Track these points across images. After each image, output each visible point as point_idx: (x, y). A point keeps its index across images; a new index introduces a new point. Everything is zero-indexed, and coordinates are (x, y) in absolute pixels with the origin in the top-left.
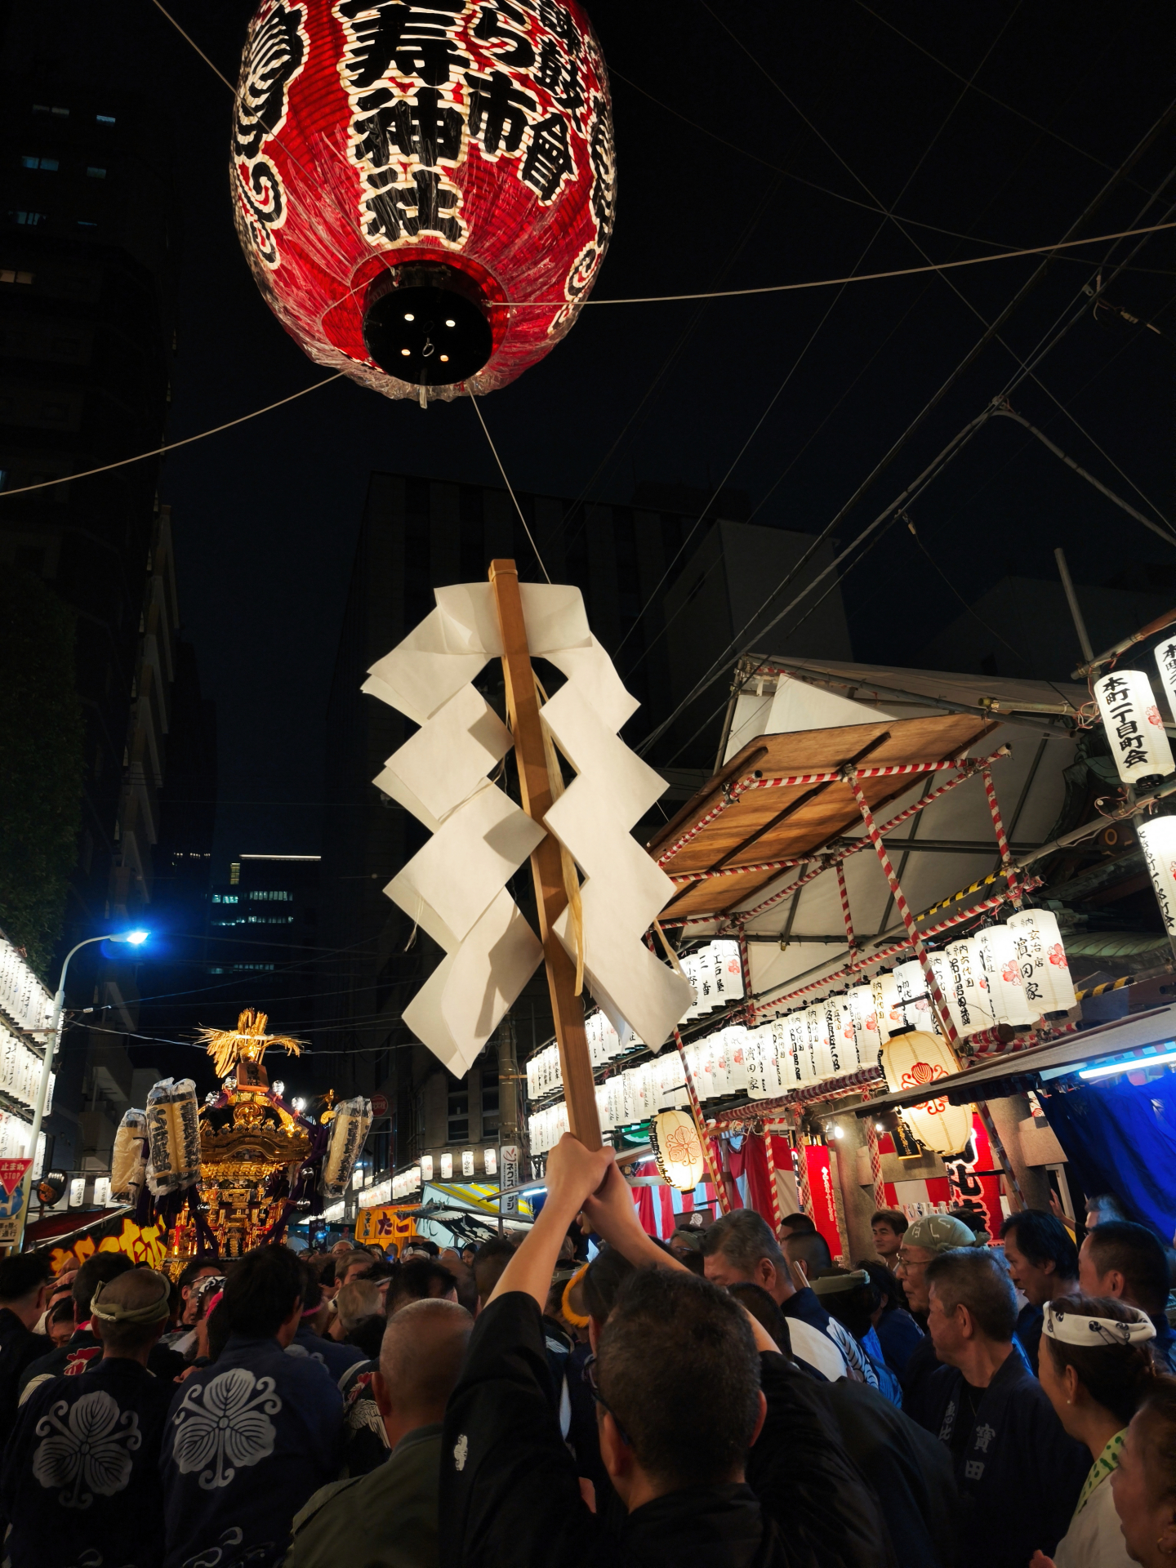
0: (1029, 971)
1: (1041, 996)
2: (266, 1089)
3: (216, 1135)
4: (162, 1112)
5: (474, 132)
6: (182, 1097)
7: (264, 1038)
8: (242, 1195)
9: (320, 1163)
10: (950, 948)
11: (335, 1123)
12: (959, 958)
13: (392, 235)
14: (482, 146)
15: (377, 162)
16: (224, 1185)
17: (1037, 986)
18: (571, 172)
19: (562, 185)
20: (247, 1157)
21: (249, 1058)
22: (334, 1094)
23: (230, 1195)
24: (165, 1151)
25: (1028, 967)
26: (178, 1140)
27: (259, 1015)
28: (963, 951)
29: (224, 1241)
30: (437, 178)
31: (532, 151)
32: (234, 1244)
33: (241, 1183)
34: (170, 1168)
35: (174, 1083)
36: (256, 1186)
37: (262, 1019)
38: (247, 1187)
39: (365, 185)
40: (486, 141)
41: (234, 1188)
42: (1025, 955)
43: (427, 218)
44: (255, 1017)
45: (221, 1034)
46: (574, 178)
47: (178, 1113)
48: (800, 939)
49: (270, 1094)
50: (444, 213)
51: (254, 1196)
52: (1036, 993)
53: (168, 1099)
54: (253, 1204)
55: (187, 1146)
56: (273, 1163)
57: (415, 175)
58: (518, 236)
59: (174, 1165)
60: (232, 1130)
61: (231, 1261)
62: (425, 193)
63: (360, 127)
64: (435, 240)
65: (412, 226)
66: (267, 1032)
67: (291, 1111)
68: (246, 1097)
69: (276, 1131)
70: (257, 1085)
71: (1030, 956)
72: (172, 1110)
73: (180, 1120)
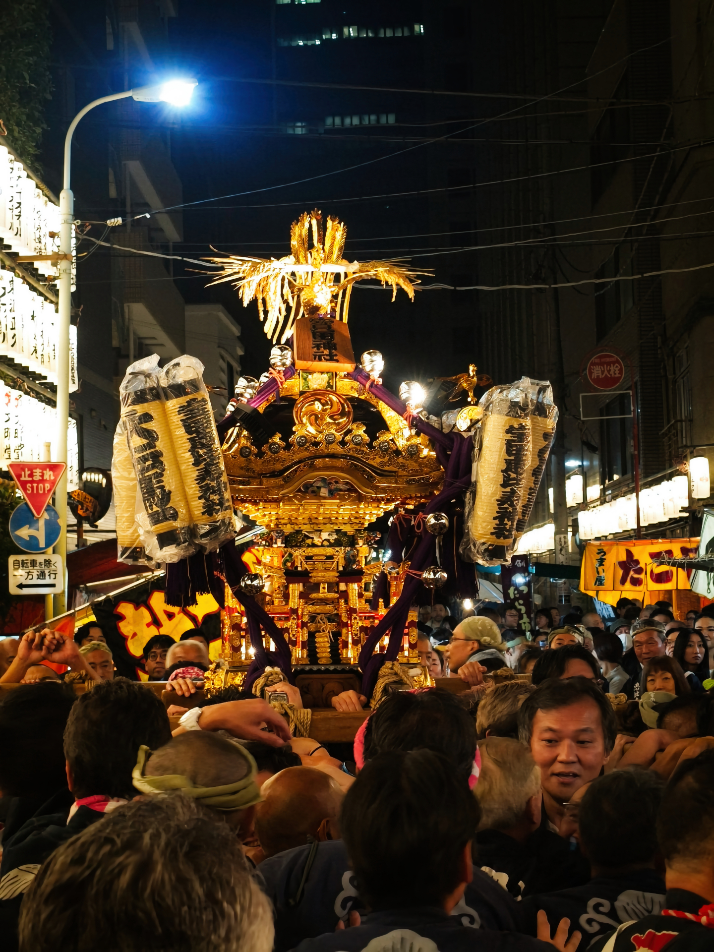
2: (349, 367)
3: (260, 454)
4: (147, 417)
6: (178, 390)
7: (342, 268)
8: (330, 557)
9: (462, 504)
11: (481, 429)
16: (293, 540)
20: (324, 492)
21: (317, 309)
22: (478, 373)
23: (309, 558)
24: (162, 487)
26: (183, 467)
27: (329, 223)
29: (303, 636)
32: (323, 642)
33: (325, 535)
34: (175, 516)
35: (161, 364)
36: (352, 542)
37: (336, 232)
38: (337, 543)
41: (314, 545)
44: (323, 228)
45: (255, 266)
47: (176, 419)
49: (359, 374)
51: (350, 560)
53: (158, 394)
54: (351, 573)
55: (201, 479)
56: (379, 501)
59: (182, 511)
60: (288, 446)
61: (319, 671)
66: (349, 253)
67: (401, 408)
68: (317, 381)
69: (370, 446)
70: (331, 358)
72: (165, 413)
73: (180, 432)
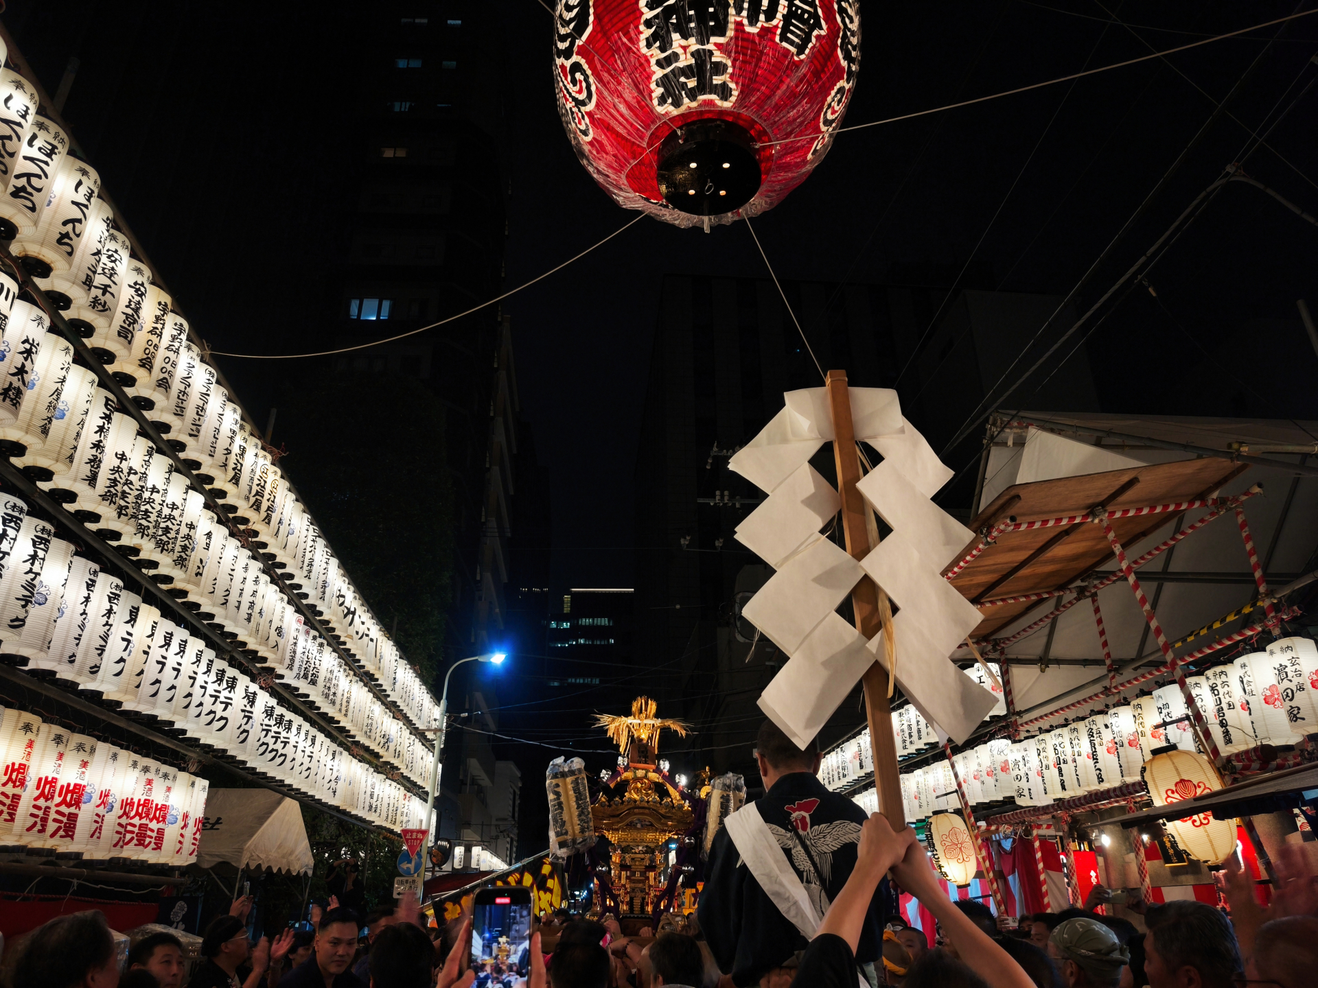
0: (1290, 694)
1: (1303, 719)
2: (654, 767)
3: (610, 806)
4: (557, 785)
5: (739, 13)
6: (572, 773)
10: (1209, 673)
11: (710, 797)
12: (1219, 682)
13: (677, 103)
14: (745, 22)
15: (662, 49)
17: (1299, 709)
18: (821, 28)
19: (814, 40)
20: (639, 826)
21: (642, 740)
22: (710, 770)
23: (633, 859)
24: (562, 819)
25: (1289, 691)
26: (572, 810)
27: (650, 702)
28: (1223, 676)
29: (627, 899)
30: (711, 53)
31: (786, 18)
32: (637, 902)
33: (640, 848)
35: (565, 761)
36: (653, 852)
37: (653, 707)
38: (646, 852)
39: (655, 68)
40: (748, 17)
42: (1285, 680)
43: (703, 87)
44: (647, 704)
45: (614, 720)
46: (823, 33)
47: (570, 787)
48: (1059, 662)
49: (658, 770)
50: (717, 80)
51: (652, 860)
52: (1298, 716)
53: (564, 775)
54: (652, 867)
55: (579, 815)
56: (665, 831)
57: (693, 54)
58: (778, 88)
60: (623, 802)
62: (702, 67)
63: (648, 24)
64: (711, 102)
65: (692, 94)
66: (657, 716)
67: (675, 786)
68: (640, 773)
69: (660, 803)
70: (646, 763)
71: (1291, 681)
72: (565, 784)
73: (571, 793)
